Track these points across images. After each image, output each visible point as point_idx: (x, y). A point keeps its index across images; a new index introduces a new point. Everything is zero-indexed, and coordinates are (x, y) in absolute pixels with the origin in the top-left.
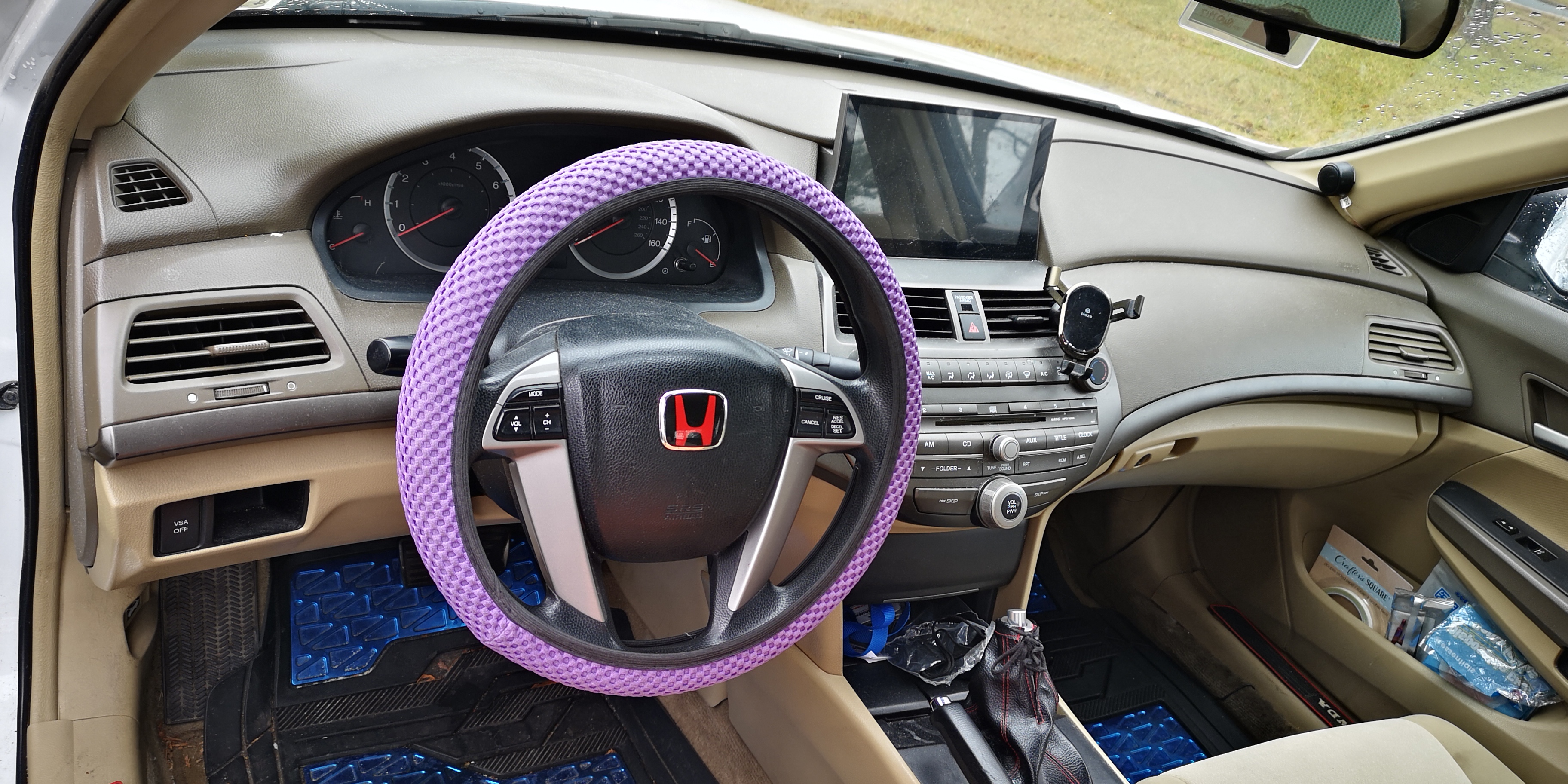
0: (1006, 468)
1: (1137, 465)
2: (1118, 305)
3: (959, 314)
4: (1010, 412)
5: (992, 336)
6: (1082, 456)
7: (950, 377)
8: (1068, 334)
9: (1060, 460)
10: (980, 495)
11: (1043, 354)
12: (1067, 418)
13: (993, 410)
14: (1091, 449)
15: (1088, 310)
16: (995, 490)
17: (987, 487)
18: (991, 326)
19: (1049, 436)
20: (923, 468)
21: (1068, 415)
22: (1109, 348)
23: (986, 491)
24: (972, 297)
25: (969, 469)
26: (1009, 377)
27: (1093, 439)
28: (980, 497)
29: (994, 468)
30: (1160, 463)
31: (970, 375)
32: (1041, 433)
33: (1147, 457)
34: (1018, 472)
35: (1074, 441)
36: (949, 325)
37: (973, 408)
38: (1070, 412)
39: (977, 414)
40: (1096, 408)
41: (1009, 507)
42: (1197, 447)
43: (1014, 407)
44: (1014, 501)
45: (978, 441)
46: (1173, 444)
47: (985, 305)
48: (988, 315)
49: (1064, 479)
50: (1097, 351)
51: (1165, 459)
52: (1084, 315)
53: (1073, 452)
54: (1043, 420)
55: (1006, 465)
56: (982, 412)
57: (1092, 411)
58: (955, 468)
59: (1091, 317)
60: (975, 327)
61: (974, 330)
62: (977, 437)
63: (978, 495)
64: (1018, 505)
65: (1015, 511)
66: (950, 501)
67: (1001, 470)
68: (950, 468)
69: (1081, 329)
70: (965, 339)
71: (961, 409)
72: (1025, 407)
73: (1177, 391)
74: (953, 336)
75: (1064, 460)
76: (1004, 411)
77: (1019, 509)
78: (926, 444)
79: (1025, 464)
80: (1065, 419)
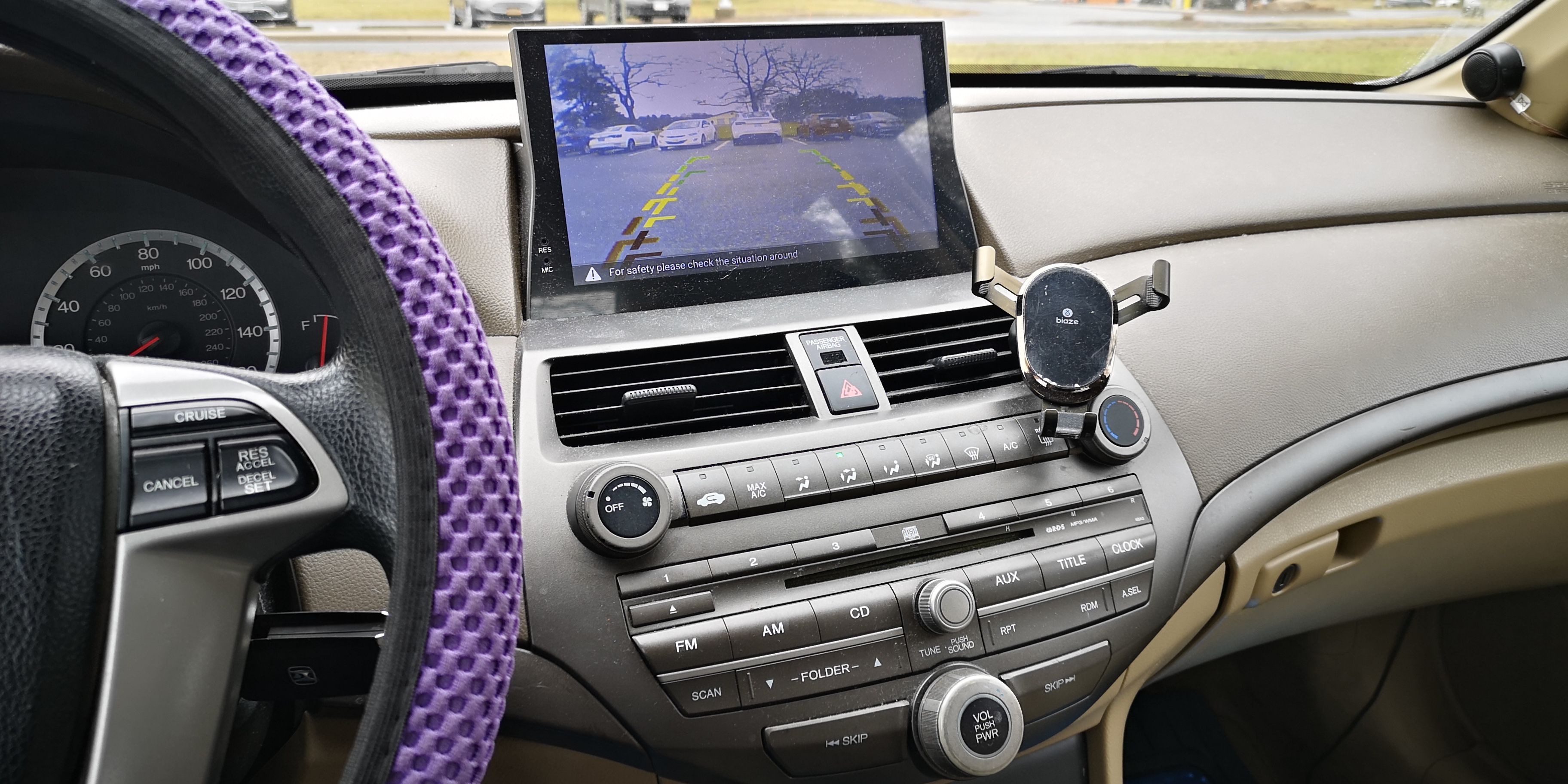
0: (966, 645)
1: (1277, 588)
2: (1125, 291)
3: (815, 371)
4: (950, 532)
5: (893, 400)
6: (1134, 591)
7: (802, 486)
8: (1040, 361)
9: (1083, 607)
10: (917, 713)
11: (1007, 412)
12: (1081, 523)
13: (911, 533)
14: (1150, 572)
15: (1068, 312)
16: (940, 697)
17: (927, 694)
18: (888, 384)
19: (1046, 564)
20: (770, 683)
21: (1081, 515)
22: (1143, 380)
23: (927, 703)
24: (842, 338)
25: (878, 663)
26: (934, 462)
27: (1148, 552)
28: (916, 718)
29: (936, 650)
30: (1319, 579)
31: (846, 476)
32: (1026, 561)
33: (1290, 573)
34: (994, 649)
35: (1107, 565)
36: (802, 394)
37: (865, 538)
38: (1083, 508)
39: (873, 548)
40: (1140, 492)
41: (977, 727)
42: (1386, 535)
43: (955, 520)
44: (987, 714)
45: (885, 602)
46: (1336, 537)
47: (871, 348)
48: (879, 365)
49: (1106, 643)
50: (1105, 380)
51: (1328, 571)
52: (1062, 321)
53: (1110, 585)
54: (1029, 533)
55: (962, 639)
56: (885, 540)
57: (1132, 499)
58: (845, 668)
59: (1076, 322)
60: (853, 388)
61: (850, 393)
62: (882, 594)
63: (912, 714)
64: (999, 719)
65: (995, 732)
66: (848, 739)
67: (952, 650)
68: (834, 671)
69: (1062, 348)
70: (834, 413)
71: (836, 544)
72: (982, 515)
73: (1303, 433)
74: (810, 412)
75: (1094, 605)
76: (934, 530)
77: (1004, 726)
78: (766, 630)
79: (1004, 630)
80: (1075, 523)
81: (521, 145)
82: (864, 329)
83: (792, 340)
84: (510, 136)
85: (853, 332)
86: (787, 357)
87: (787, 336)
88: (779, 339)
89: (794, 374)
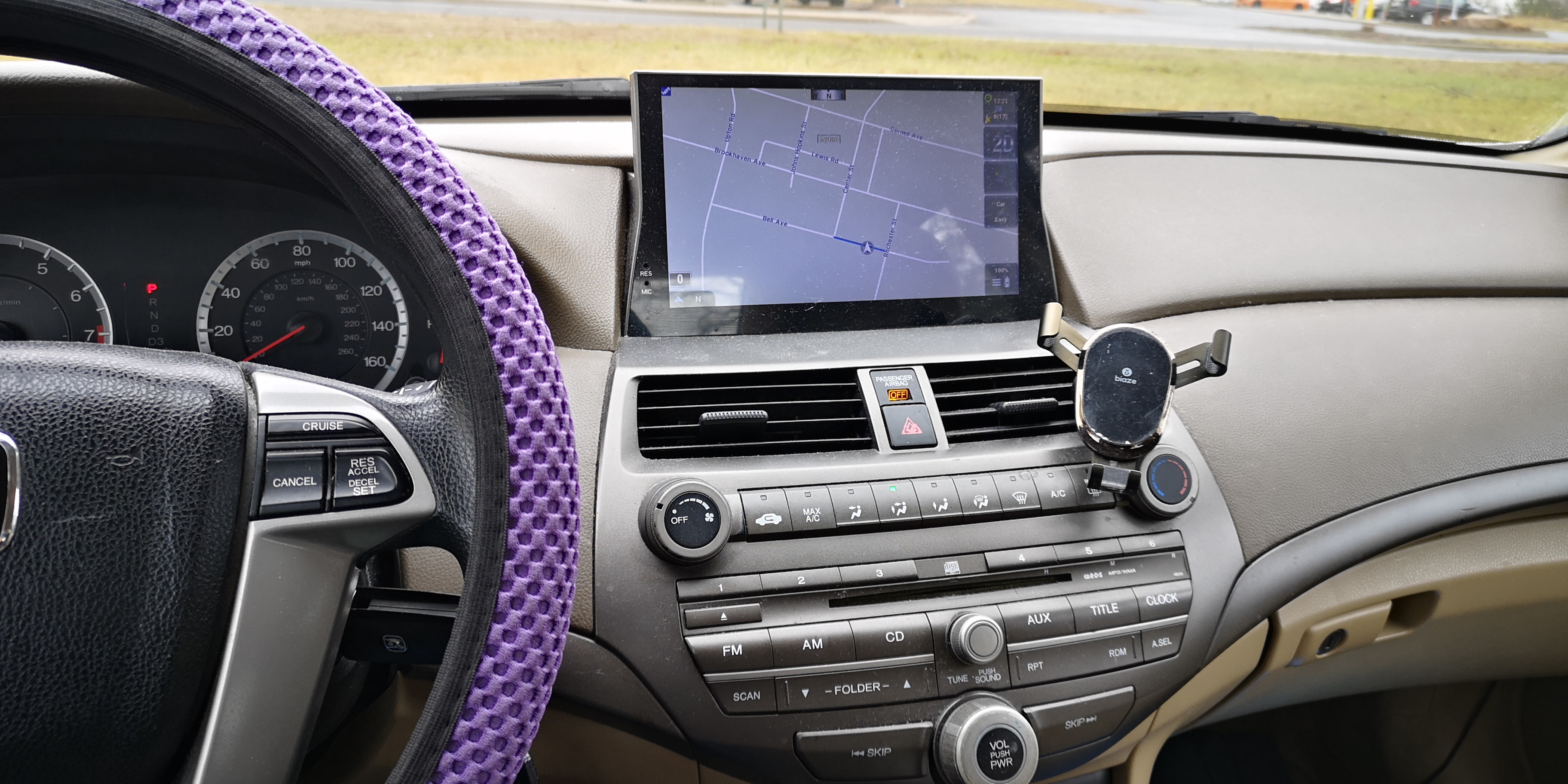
0: (994, 676)
1: (1322, 650)
2: (1185, 356)
3: (881, 407)
4: (990, 570)
5: (951, 440)
6: (1164, 642)
7: (854, 514)
8: (1094, 416)
9: (1112, 653)
10: (939, 735)
11: (1061, 461)
12: (1119, 572)
13: (952, 568)
14: (1183, 626)
15: (1127, 371)
16: (961, 723)
17: (950, 718)
18: (949, 424)
19: (1079, 609)
20: (805, 692)
21: (1120, 565)
22: (1201, 440)
23: (949, 726)
24: (910, 377)
25: (907, 685)
26: (982, 503)
27: (1183, 607)
28: (938, 740)
29: (964, 678)
30: (1368, 645)
31: (897, 508)
32: (1060, 604)
33: (1336, 638)
34: (1019, 683)
35: (1139, 614)
36: (866, 427)
37: (907, 568)
38: (1123, 558)
39: (915, 578)
40: (1182, 548)
41: (993, 755)
42: (1443, 608)
43: (995, 559)
44: (1004, 743)
45: (920, 629)
46: (1387, 607)
47: (936, 388)
48: (942, 405)
49: (1131, 689)
50: (1157, 437)
51: (1378, 639)
52: (1121, 380)
53: (1141, 634)
54: (1067, 578)
55: (990, 671)
56: (926, 572)
57: (1173, 554)
58: (877, 686)
59: (1134, 382)
60: (914, 426)
61: (912, 430)
62: (918, 622)
63: (934, 735)
64: (1015, 749)
65: (1009, 761)
66: (873, 752)
67: (979, 680)
68: (866, 687)
69: (1117, 406)
70: (893, 448)
71: (879, 571)
72: (1022, 557)
73: (1358, 504)
74: (872, 445)
75: (1123, 652)
76: (975, 567)
77: (1018, 757)
78: (806, 644)
79: (1032, 667)
80: (1113, 573)
81: (633, 175)
82: (932, 370)
83: (863, 376)
84: (624, 166)
85: (921, 372)
86: (856, 391)
87: (859, 371)
88: (851, 374)
89: (861, 408)
